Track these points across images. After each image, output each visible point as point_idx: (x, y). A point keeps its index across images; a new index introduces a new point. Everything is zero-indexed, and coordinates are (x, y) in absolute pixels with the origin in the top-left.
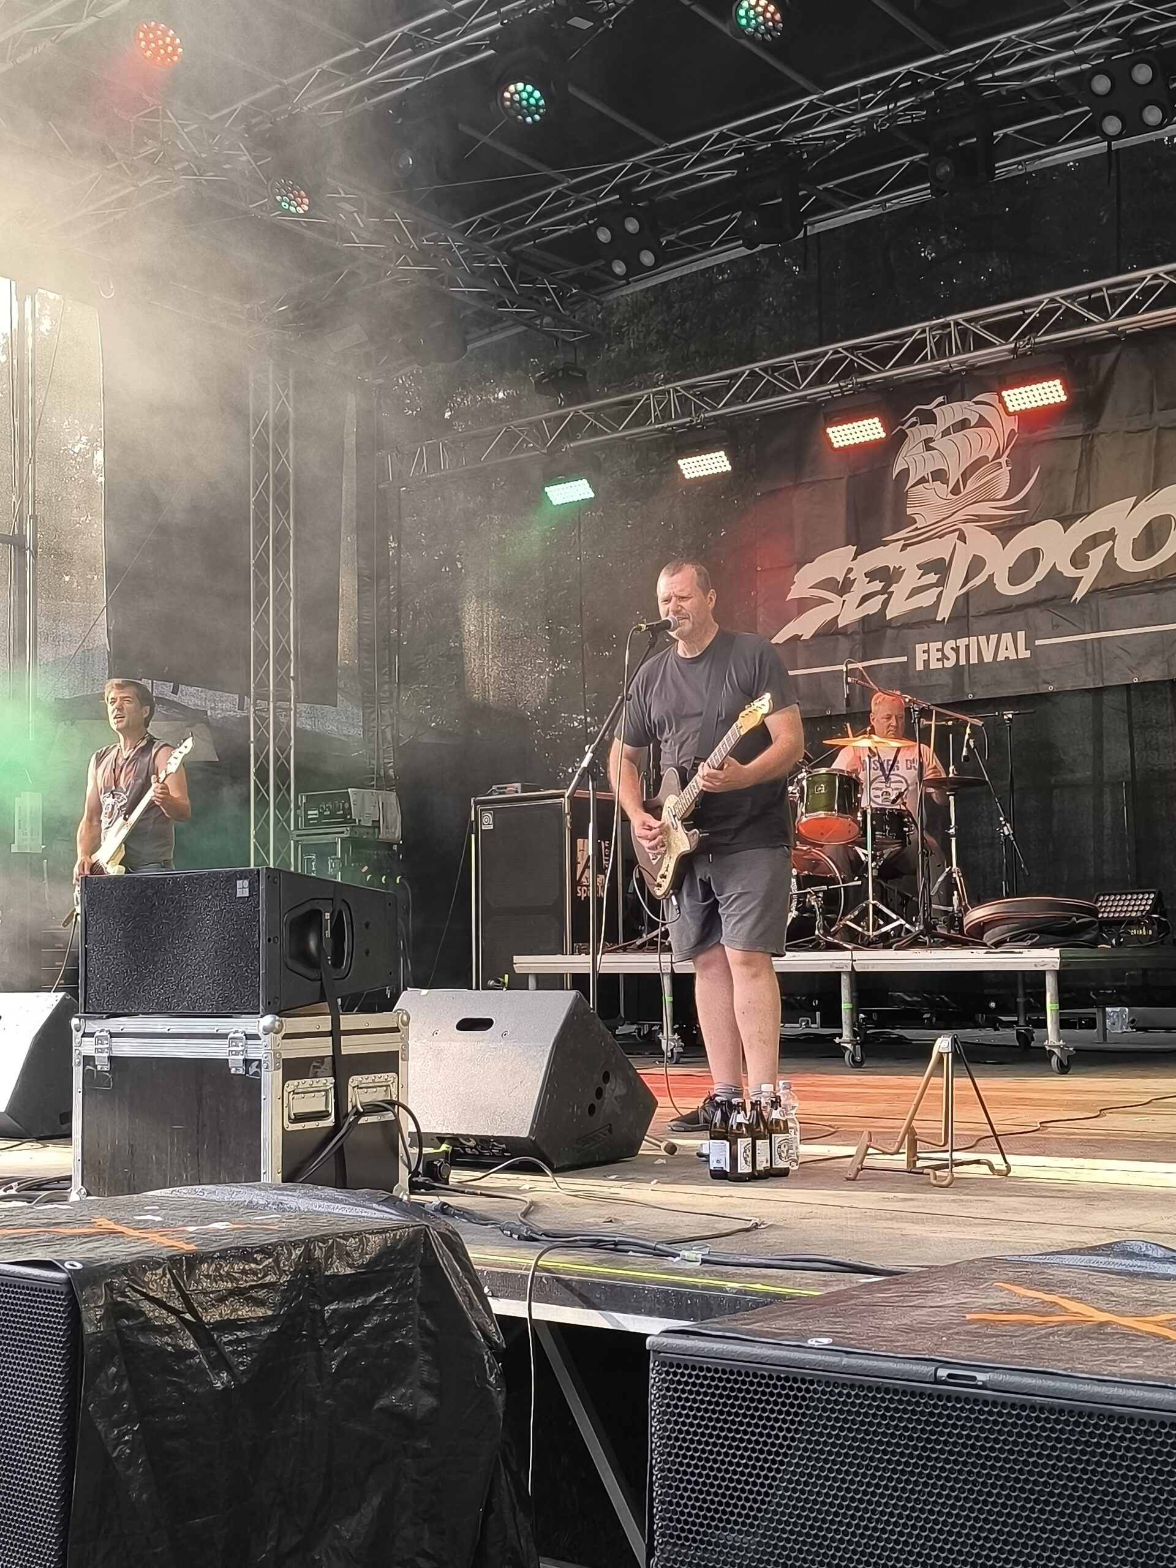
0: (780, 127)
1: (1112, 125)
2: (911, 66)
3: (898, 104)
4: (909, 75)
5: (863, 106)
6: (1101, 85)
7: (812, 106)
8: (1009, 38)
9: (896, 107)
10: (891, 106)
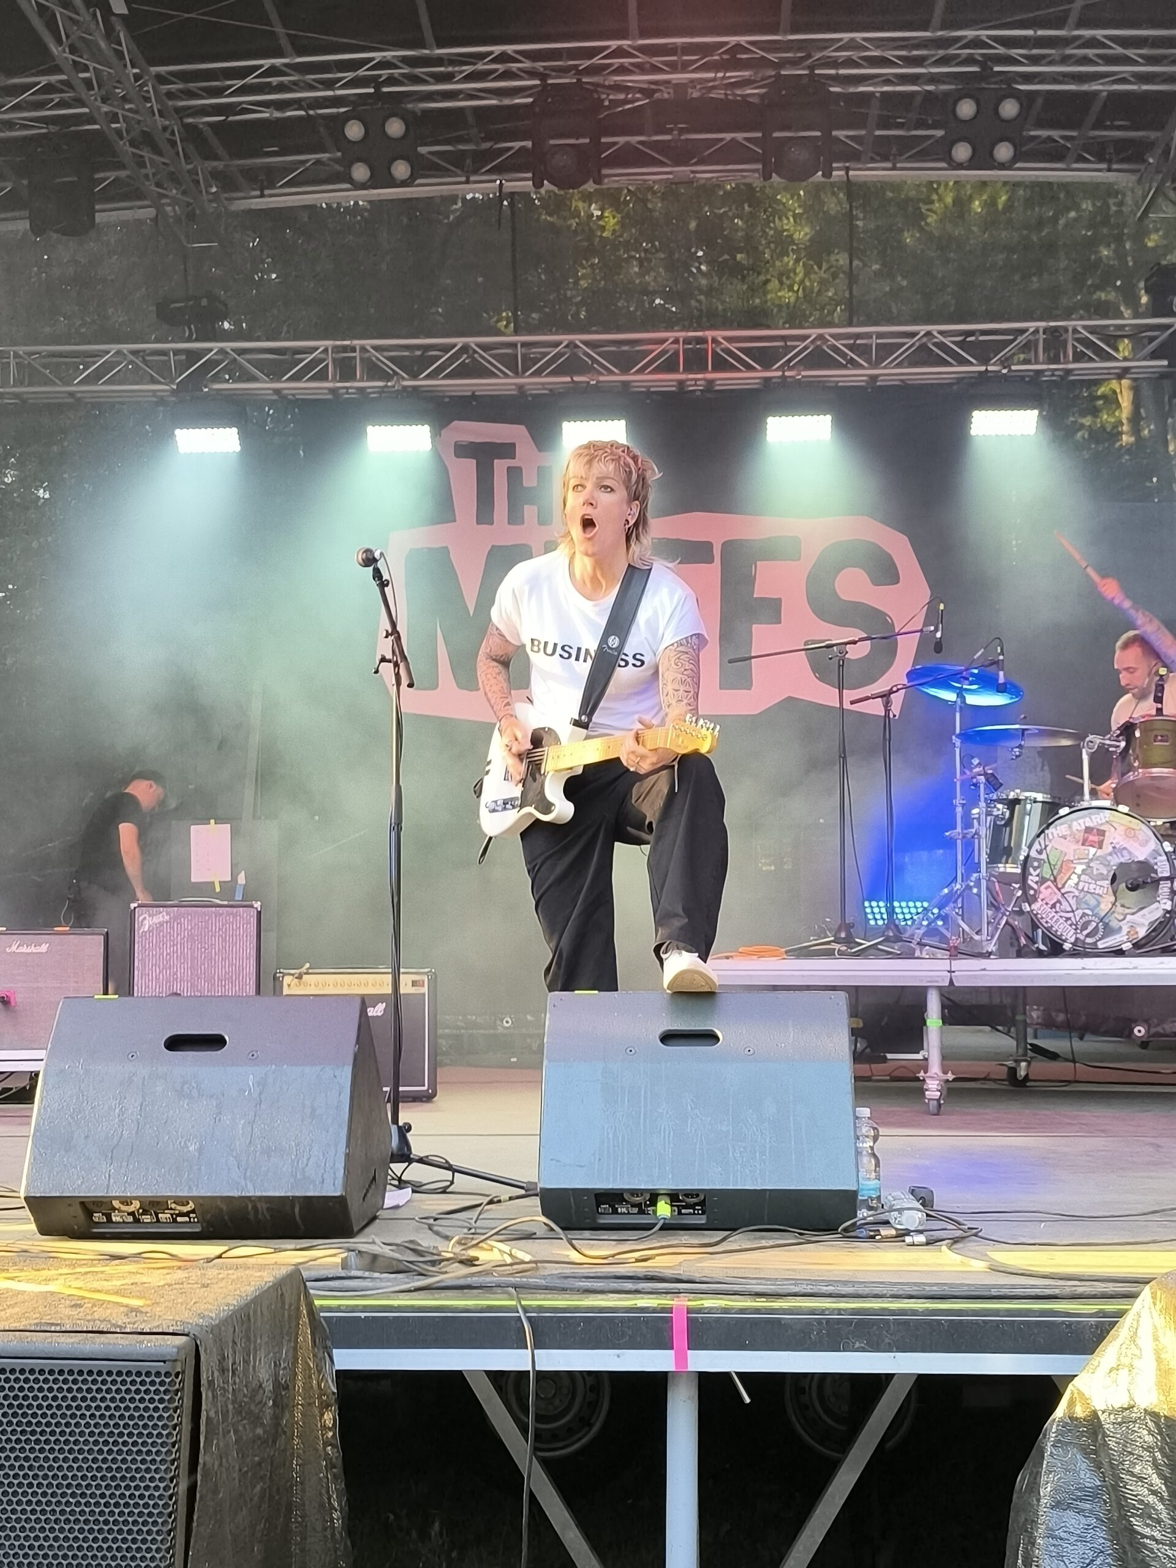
0: (585, 64)
1: (962, 152)
2: (743, 39)
3: (728, 74)
4: (739, 47)
5: (685, 67)
6: (966, 109)
7: (620, 53)
8: (852, 40)
9: (724, 78)
10: (720, 75)
